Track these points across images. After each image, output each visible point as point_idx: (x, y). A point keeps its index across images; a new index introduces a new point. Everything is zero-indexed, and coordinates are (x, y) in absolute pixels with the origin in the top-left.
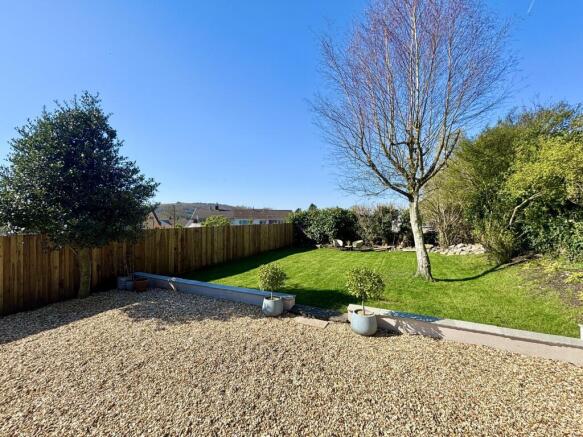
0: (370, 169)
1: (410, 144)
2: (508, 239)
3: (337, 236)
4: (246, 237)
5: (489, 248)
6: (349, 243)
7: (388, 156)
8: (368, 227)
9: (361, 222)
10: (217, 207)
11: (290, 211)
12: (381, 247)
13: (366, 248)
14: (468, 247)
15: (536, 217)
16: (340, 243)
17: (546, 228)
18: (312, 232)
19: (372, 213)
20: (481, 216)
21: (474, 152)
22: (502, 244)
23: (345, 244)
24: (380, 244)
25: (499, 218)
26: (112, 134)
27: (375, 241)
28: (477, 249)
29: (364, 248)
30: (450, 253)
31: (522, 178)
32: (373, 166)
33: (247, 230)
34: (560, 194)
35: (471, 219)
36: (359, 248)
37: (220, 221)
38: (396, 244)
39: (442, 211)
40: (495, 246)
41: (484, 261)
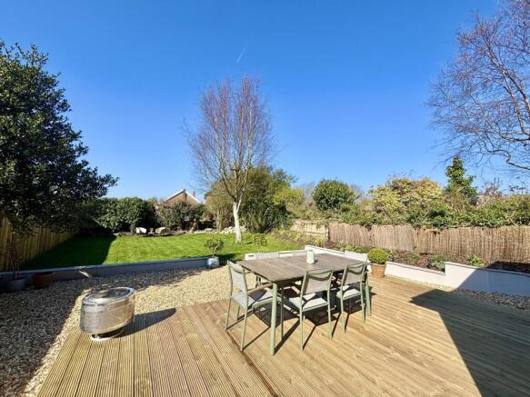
1: (237, 171)
6: (152, 230)
16: (144, 230)
18: (107, 220)
23: (148, 231)
24: (177, 230)
27: (172, 228)
29: (165, 230)
30: (226, 233)
36: (162, 234)
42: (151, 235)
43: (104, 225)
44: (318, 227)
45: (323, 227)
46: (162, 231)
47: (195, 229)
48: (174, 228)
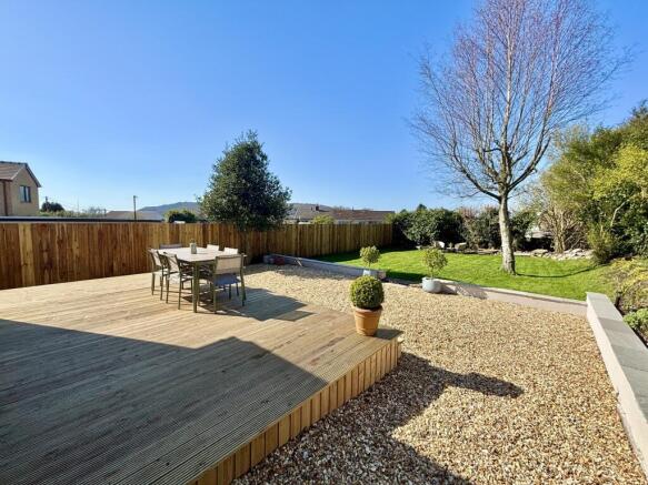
0: (463, 175)
3: (439, 238)
4: (348, 234)
6: (451, 245)
8: (473, 229)
9: (466, 224)
10: (317, 208)
11: (393, 213)
12: (485, 251)
13: (469, 249)
16: (442, 244)
18: (413, 233)
19: (478, 215)
23: (446, 246)
24: (486, 247)
26: (264, 157)
27: (480, 244)
28: (588, 255)
30: (563, 259)
32: (465, 172)
33: (348, 229)
36: (462, 250)
37: (326, 219)
42: (449, 251)
43: (410, 237)
48: (484, 244)
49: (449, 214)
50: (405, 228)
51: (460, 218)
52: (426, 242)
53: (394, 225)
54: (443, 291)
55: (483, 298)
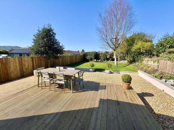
0: (107, 44)
1: (116, 39)
2: (131, 59)
5: (128, 61)
7: (111, 41)
8: (102, 56)
12: (105, 61)
13: (102, 62)
14: (124, 61)
15: (136, 55)
16: (96, 60)
17: (138, 57)
18: (88, 57)
19: (103, 53)
20: (128, 54)
21: (128, 41)
22: (130, 60)
23: (97, 60)
25: (130, 55)
27: (103, 60)
28: (126, 61)
29: (101, 61)
30: (120, 62)
31: (135, 48)
32: (108, 43)
34: (140, 51)
35: (125, 55)
36: (100, 62)
38: (108, 61)
39: (120, 53)
40: (129, 60)
41: (127, 63)
42: (97, 62)
43: (88, 59)
44: (154, 62)
45: (156, 63)
46: (100, 61)
47: (111, 61)
48: (104, 60)
49: (97, 53)
50: (86, 56)
51: (99, 54)
52: (92, 60)
53: (83, 55)
54: (111, 73)
55: (119, 73)
